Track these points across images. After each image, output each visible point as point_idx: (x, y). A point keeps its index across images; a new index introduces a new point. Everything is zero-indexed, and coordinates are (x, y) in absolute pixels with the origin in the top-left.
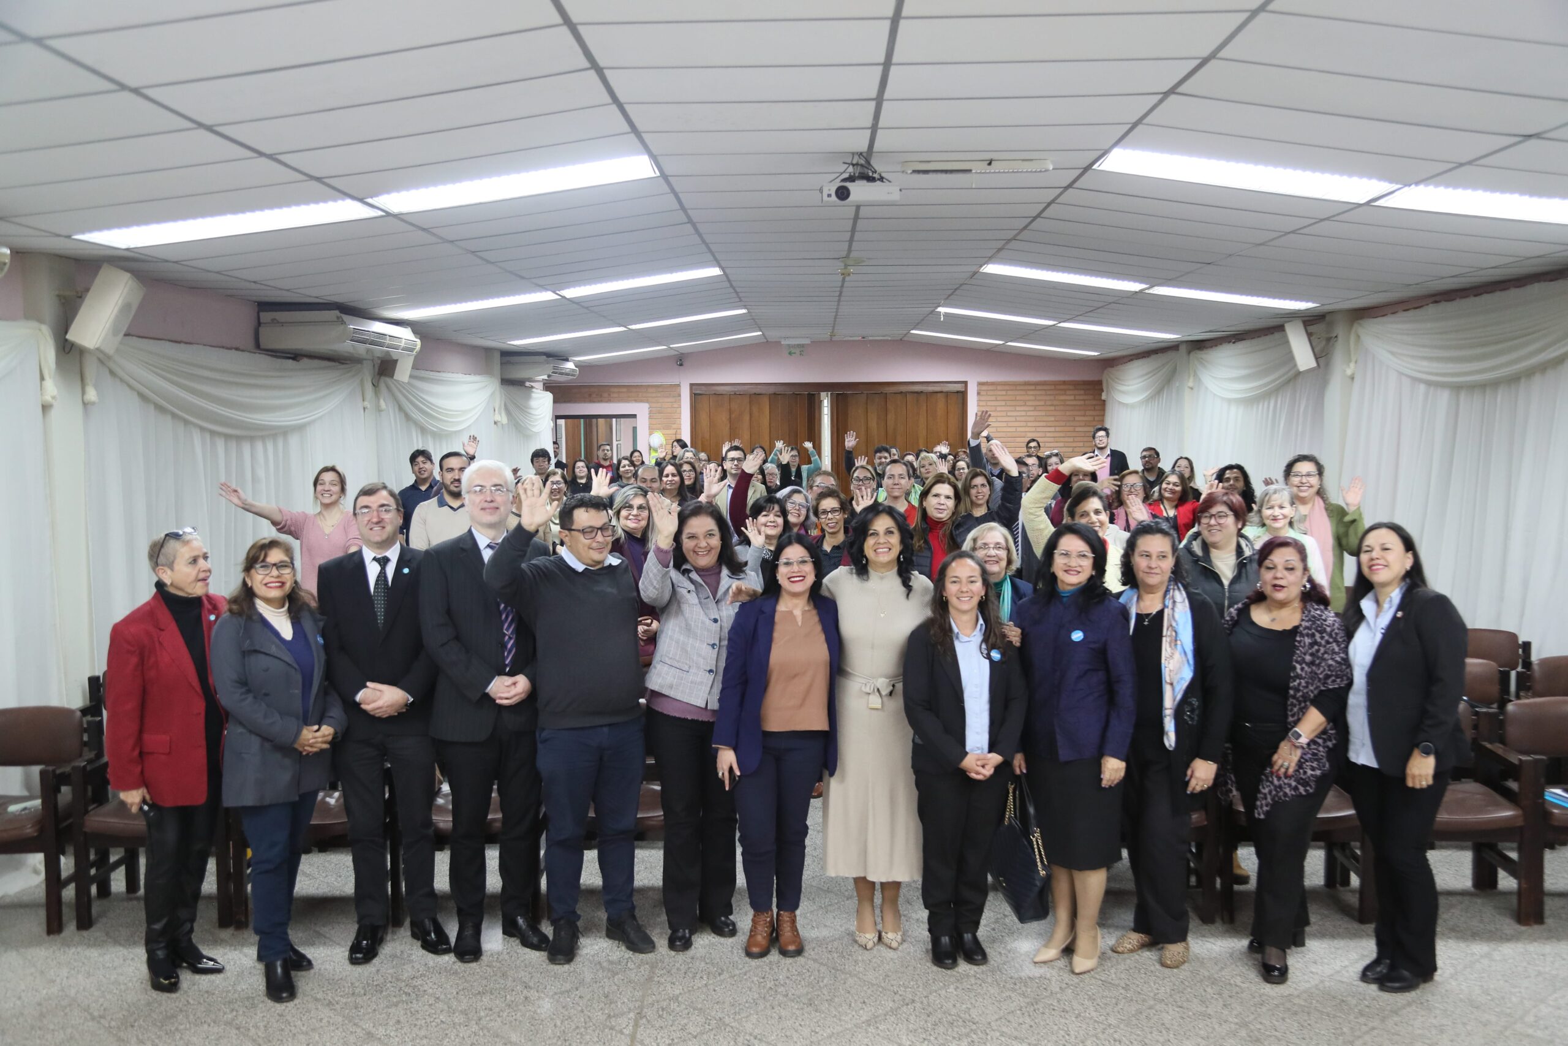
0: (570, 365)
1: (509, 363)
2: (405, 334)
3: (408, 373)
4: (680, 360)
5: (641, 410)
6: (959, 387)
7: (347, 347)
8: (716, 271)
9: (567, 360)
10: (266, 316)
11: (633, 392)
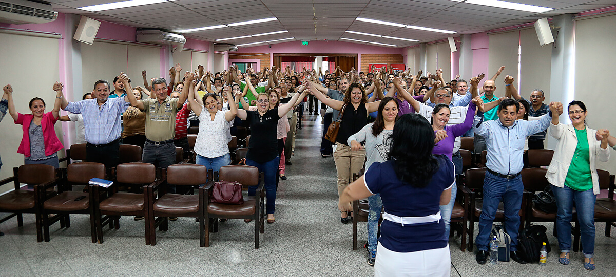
0: (236, 47)
1: (216, 46)
2: (182, 37)
3: (182, 49)
4: (270, 46)
5: (258, 61)
6: (355, 56)
7: (162, 41)
8: (276, 19)
9: (235, 46)
10: (139, 32)
11: (255, 56)
